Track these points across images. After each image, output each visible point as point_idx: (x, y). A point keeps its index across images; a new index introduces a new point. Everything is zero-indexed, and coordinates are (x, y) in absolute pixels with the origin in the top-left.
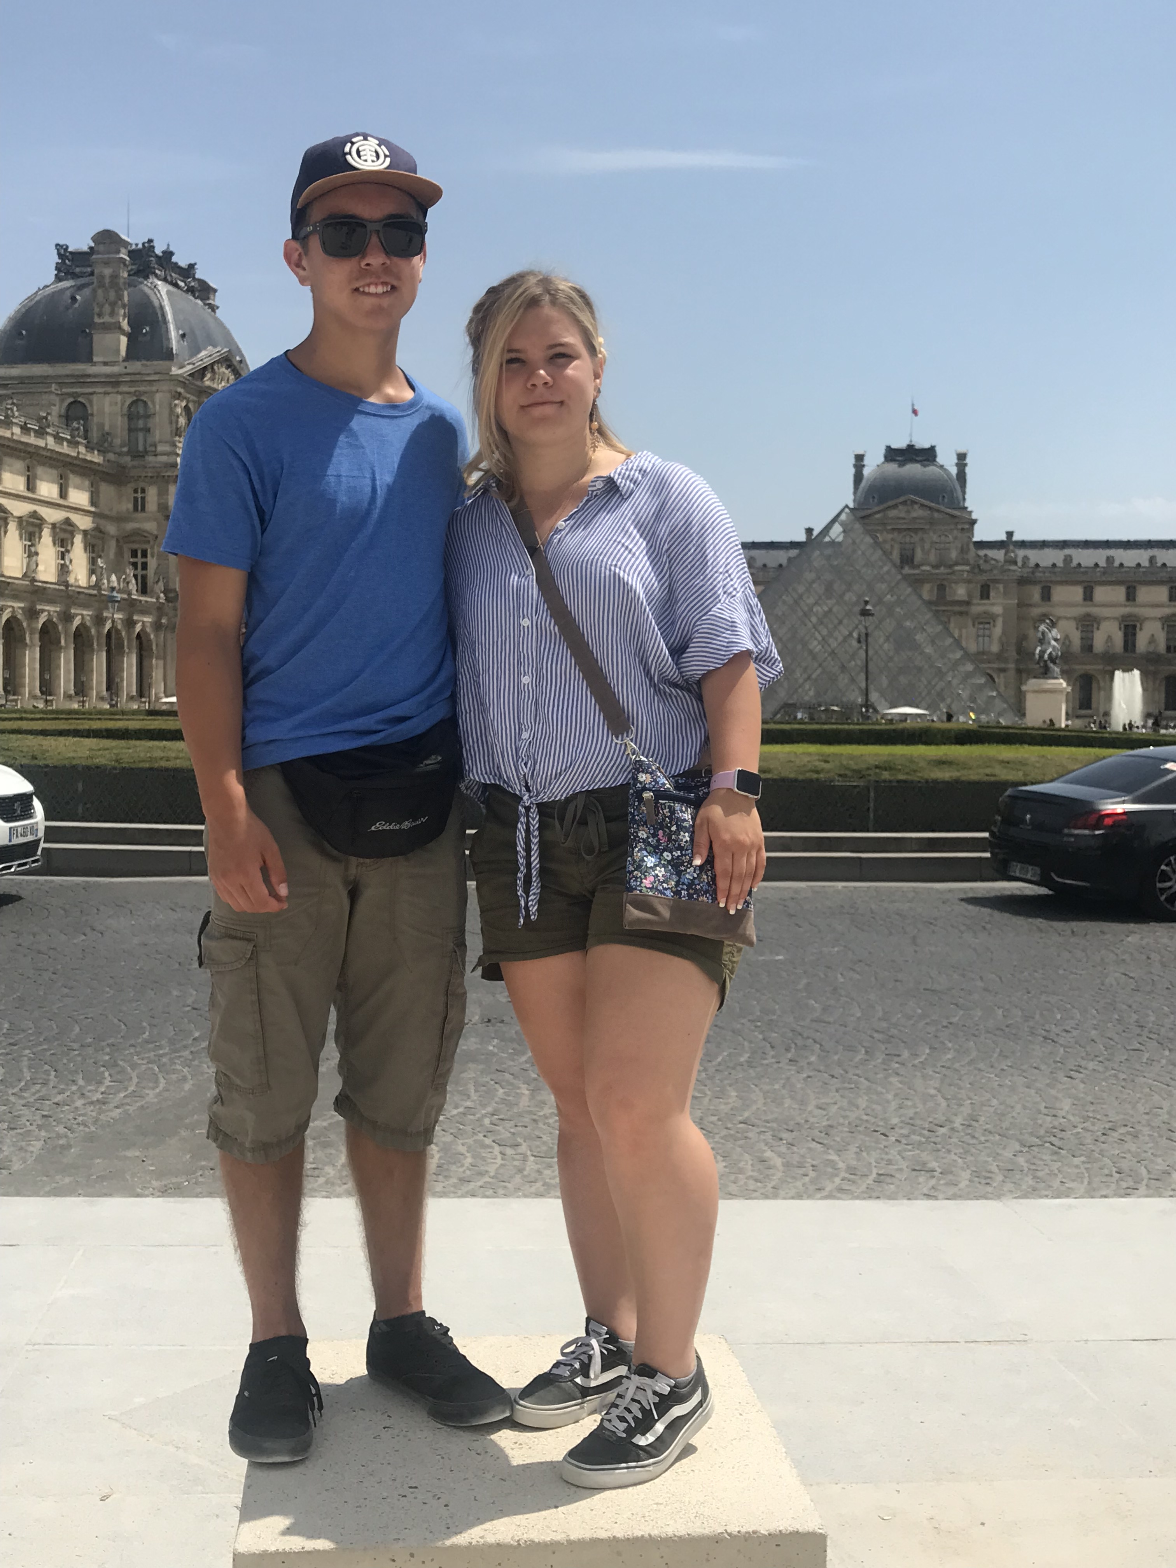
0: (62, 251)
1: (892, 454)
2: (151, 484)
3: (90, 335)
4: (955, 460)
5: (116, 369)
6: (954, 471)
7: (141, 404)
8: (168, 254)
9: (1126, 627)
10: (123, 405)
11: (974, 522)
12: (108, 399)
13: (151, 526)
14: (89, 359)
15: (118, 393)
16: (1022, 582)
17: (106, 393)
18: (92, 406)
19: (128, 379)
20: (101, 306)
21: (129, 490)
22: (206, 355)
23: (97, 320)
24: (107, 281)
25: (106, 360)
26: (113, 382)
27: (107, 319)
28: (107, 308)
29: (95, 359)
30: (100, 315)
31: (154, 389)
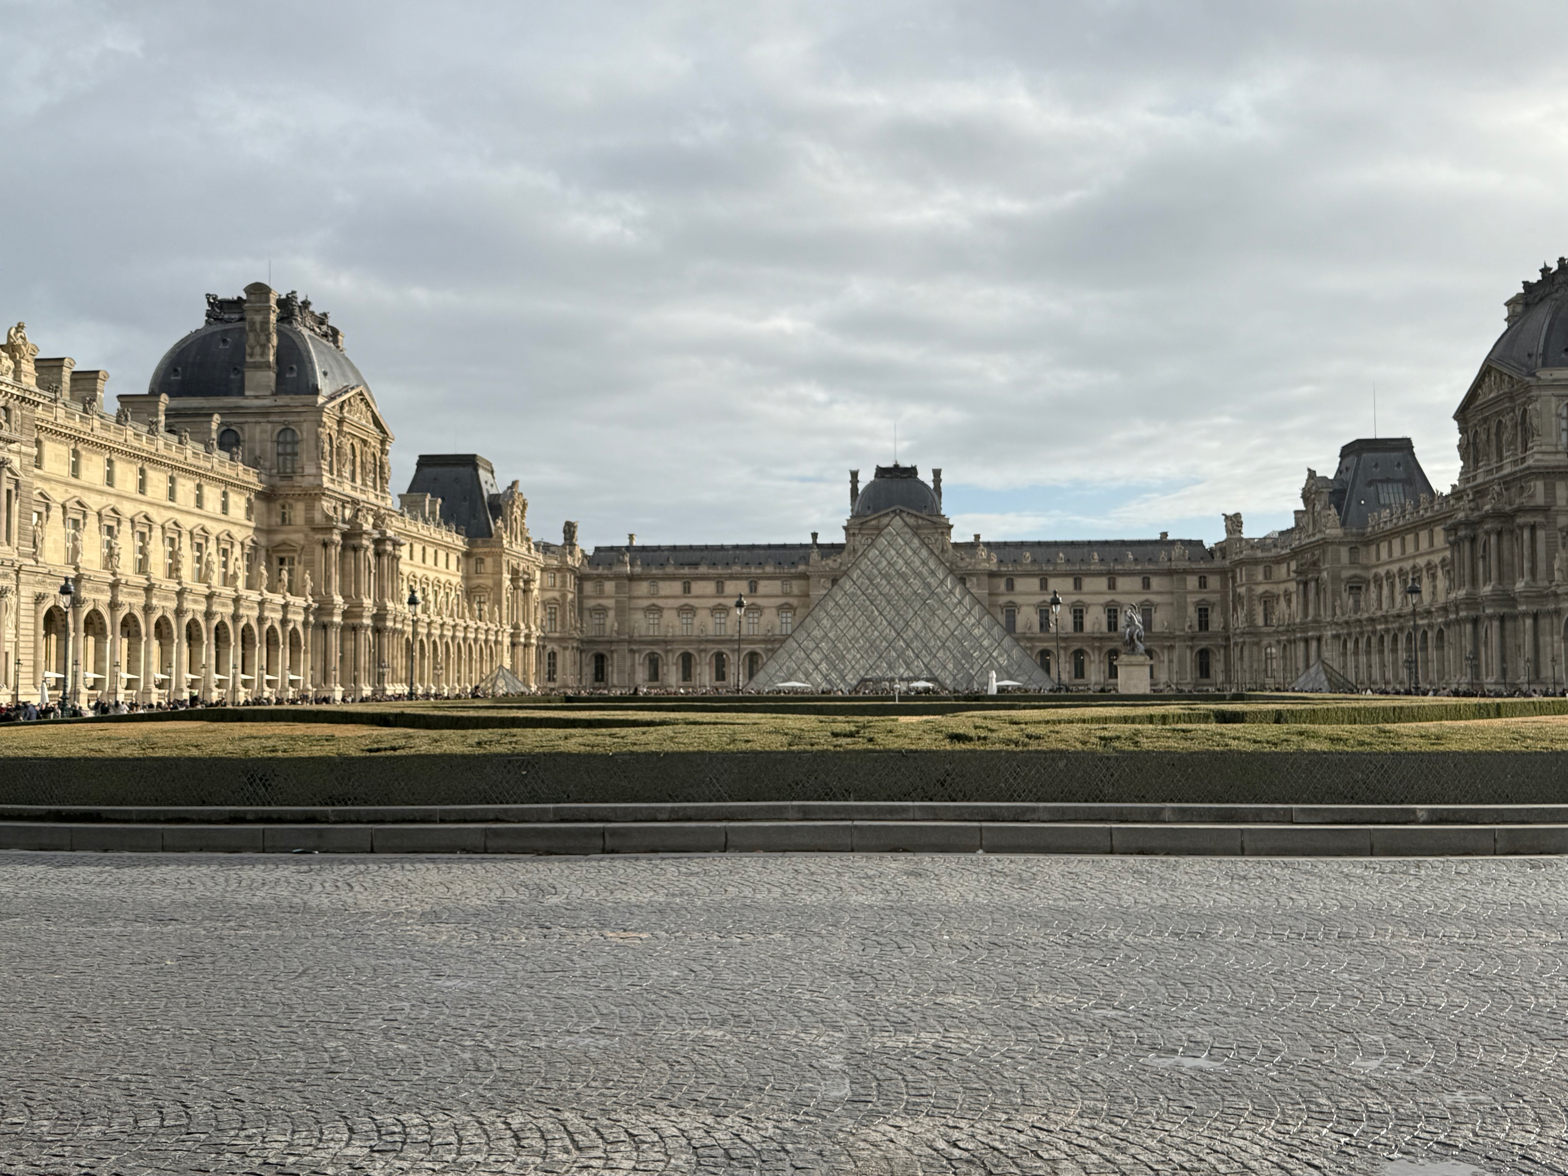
0: (212, 300)
1: (881, 472)
2: (298, 500)
3: (243, 373)
4: (931, 477)
5: (267, 402)
6: (932, 485)
7: (289, 433)
8: (306, 304)
9: (1075, 611)
10: (272, 433)
11: (951, 527)
12: (258, 429)
13: (298, 538)
14: (241, 393)
15: (268, 422)
16: (992, 575)
17: (256, 423)
18: (243, 434)
19: (277, 410)
20: (252, 348)
21: (277, 506)
22: (344, 390)
23: (248, 359)
24: (258, 326)
25: (257, 394)
26: (264, 413)
27: (258, 359)
28: (258, 350)
29: (247, 393)
30: (251, 355)
31: (302, 419)
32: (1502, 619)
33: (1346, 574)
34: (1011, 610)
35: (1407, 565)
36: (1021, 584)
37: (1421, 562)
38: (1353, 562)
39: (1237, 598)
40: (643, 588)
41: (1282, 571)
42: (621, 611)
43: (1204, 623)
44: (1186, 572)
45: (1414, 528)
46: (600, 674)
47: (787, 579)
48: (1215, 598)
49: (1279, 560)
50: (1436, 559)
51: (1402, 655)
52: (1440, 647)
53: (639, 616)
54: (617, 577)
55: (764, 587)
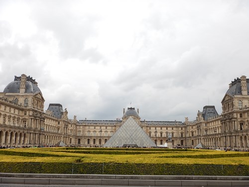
0: (16, 77)
1: (129, 109)
2: (27, 111)
3: (20, 89)
6: (137, 111)
7: (27, 99)
8: (32, 78)
9: (161, 133)
10: (24, 99)
11: (140, 118)
12: (22, 98)
13: (27, 118)
16: (147, 127)
18: (19, 99)
19: (25, 95)
20: (22, 85)
21: (24, 112)
22: (37, 92)
23: (21, 87)
24: (23, 81)
25: (22, 93)
26: (23, 96)
29: (20, 93)
31: (29, 97)
32: (230, 136)
33: (205, 128)
34: (150, 133)
35: (214, 127)
36: (152, 128)
37: (217, 126)
38: (206, 126)
39: (187, 131)
40: (87, 127)
41: (194, 127)
42: (83, 131)
43: (182, 136)
44: (179, 127)
45: (215, 121)
46: (79, 143)
47: (112, 126)
48: (184, 131)
49: (194, 125)
50: (219, 126)
51: (214, 142)
52: (220, 141)
53: (86, 132)
54: (83, 125)
55: (108, 128)
